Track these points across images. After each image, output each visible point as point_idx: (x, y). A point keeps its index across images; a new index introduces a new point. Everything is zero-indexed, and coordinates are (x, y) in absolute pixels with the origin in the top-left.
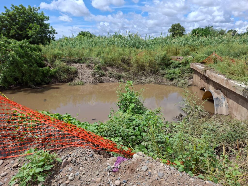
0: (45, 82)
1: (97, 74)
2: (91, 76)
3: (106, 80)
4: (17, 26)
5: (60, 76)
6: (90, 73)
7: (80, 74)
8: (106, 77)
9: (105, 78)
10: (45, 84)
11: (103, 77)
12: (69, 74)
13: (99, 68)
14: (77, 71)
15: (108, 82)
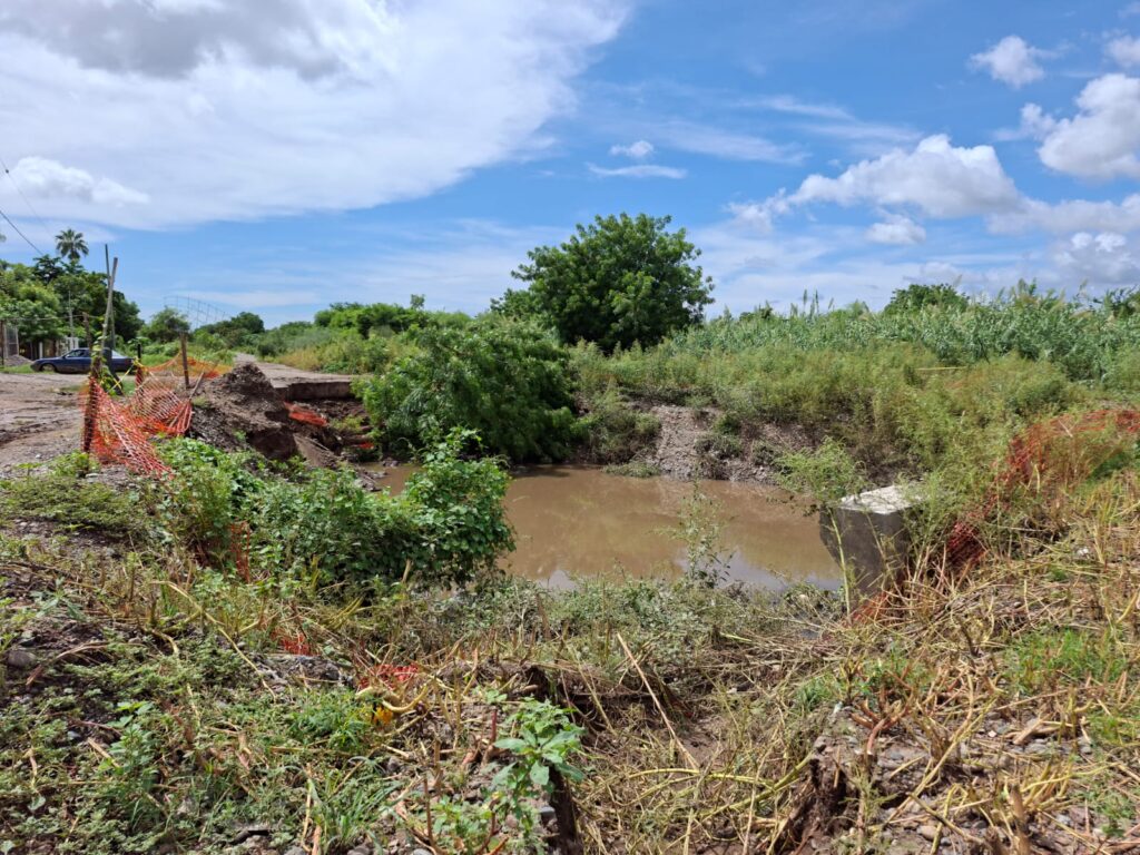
0: (551, 455)
1: (716, 449)
2: (693, 452)
3: (739, 472)
4: (592, 282)
5: (597, 442)
6: (695, 441)
7: (665, 440)
8: (743, 460)
9: (737, 462)
10: (550, 460)
11: (731, 459)
12: (631, 437)
13: (732, 426)
14: (656, 430)
15: (742, 479)
